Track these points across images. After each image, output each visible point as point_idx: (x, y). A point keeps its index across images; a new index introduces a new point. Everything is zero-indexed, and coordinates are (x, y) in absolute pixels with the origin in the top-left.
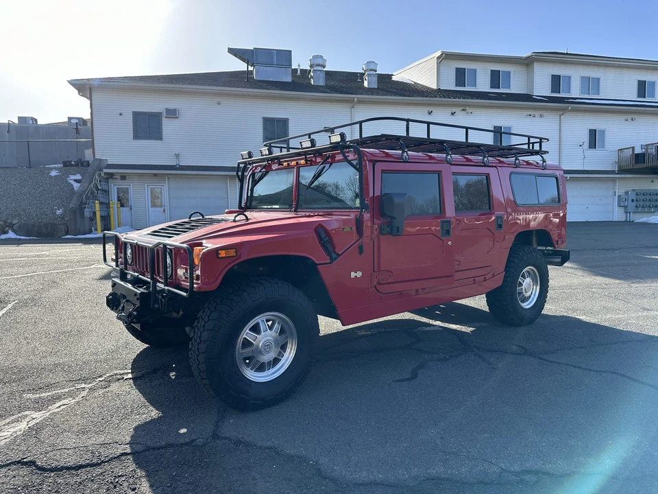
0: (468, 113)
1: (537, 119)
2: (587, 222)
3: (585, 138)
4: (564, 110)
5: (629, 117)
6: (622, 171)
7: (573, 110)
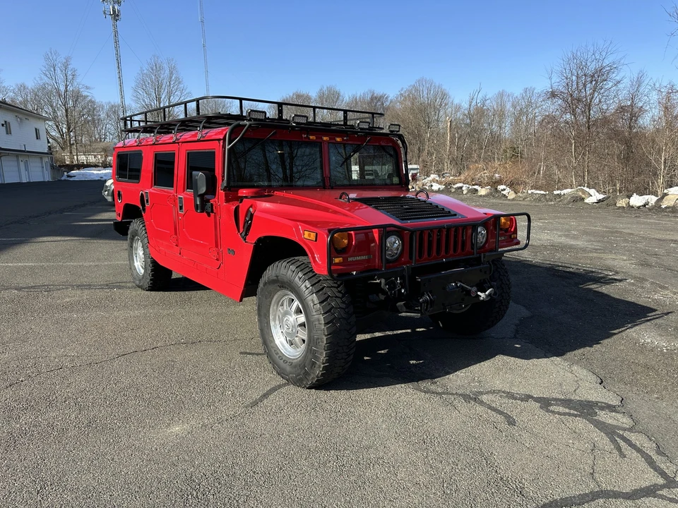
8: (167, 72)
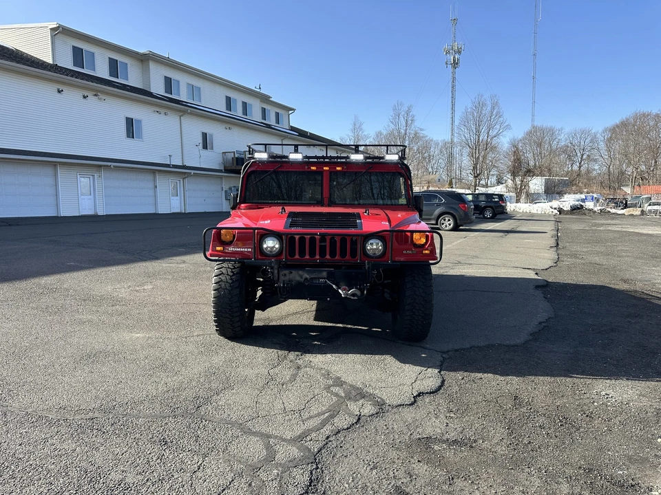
0: (100, 99)
1: (162, 116)
2: (205, 213)
3: (200, 140)
4: (184, 113)
5: (228, 126)
6: (227, 170)
7: (191, 114)
8: (489, 108)
